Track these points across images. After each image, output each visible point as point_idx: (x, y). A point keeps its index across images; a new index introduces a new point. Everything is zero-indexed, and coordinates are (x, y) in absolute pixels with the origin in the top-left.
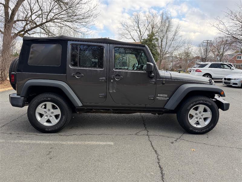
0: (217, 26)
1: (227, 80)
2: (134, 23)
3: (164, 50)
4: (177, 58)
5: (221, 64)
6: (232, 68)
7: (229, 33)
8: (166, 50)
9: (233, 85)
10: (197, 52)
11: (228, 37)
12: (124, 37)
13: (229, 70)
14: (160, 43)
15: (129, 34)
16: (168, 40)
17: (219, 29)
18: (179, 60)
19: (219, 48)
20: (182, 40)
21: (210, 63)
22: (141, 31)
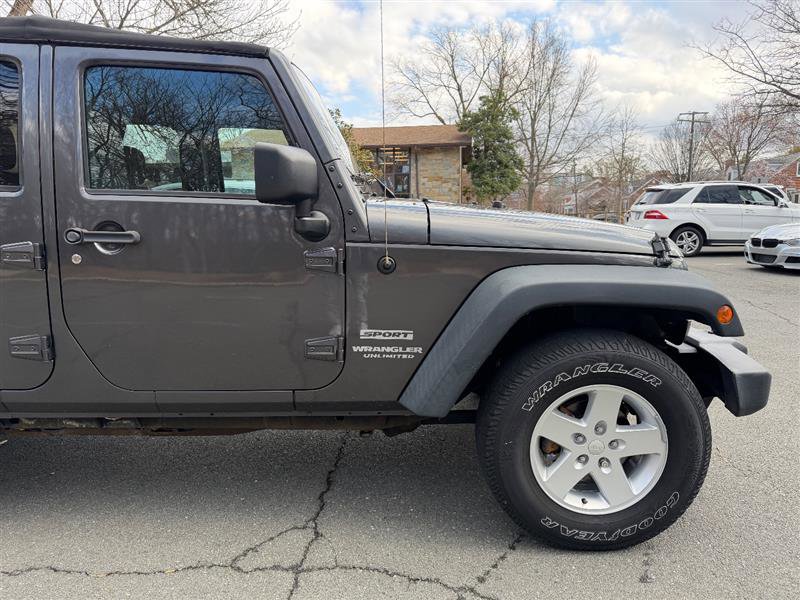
0: (725, 53)
1: (762, 247)
2: (441, 63)
3: (543, 148)
4: (594, 179)
5: (741, 188)
6: (781, 200)
7: (769, 78)
8: (550, 152)
9: (788, 266)
10: (659, 154)
11: (762, 92)
12: (404, 110)
13: (769, 209)
14: (530, 129)
15: (423, 99)
16: (554, 116)
17: (731, 65)
18: (601, 185)
19: (734, 140)
20: (604, 115)
21: (697, 187)
22: (463, 89)
